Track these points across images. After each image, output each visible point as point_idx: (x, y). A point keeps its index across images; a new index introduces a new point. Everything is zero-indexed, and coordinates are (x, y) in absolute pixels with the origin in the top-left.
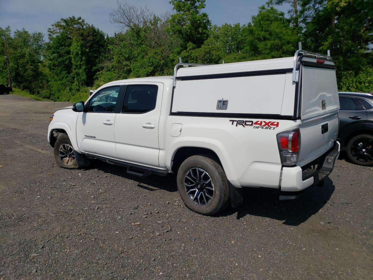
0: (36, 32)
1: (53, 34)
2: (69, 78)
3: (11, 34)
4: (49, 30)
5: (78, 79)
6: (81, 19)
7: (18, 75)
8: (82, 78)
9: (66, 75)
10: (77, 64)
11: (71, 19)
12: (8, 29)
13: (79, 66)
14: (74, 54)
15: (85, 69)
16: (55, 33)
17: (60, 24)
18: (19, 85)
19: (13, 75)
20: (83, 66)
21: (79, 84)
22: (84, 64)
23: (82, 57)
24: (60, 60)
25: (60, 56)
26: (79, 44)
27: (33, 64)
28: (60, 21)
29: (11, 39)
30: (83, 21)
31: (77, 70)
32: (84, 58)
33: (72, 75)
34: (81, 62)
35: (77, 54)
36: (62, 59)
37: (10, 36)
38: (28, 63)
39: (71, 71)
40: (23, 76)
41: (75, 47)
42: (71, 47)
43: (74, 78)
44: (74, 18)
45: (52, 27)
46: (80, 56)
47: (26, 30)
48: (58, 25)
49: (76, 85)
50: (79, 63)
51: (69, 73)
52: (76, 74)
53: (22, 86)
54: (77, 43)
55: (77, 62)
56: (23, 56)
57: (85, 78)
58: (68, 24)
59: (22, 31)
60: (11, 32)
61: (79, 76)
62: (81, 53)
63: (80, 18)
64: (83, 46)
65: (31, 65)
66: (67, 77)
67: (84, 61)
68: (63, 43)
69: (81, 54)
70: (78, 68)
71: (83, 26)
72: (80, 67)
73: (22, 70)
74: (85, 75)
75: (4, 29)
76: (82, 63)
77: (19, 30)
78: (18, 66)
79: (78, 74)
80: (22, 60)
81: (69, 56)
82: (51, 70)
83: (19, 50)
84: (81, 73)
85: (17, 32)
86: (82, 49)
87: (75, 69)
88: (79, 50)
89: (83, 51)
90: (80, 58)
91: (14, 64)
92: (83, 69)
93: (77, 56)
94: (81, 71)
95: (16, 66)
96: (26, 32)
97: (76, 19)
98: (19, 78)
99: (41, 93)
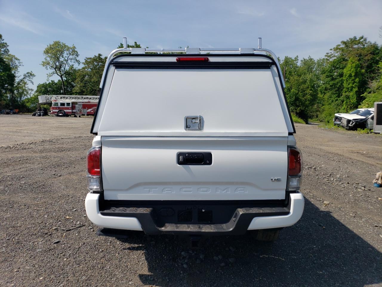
0: (321, 58)
1: (331, 58)
2: (339, 102)
3: (298, 63)
4: (327, 55)
5: (347, 102)
6: (364, 38)
7: (297, 99)
8: (351, 101)
9: (336, 98)
10: (348, 87)
11: (351, 39)
12: (296, 59)
13: (350, 89)
14: (347, 76)
15: (356, 92)
16: (333, 57)
17: (339, 47)
18: (296, 109)
19: (293, 99)
20: (355, 88)
21: (348, 107)
22: (356, 86)
23: (355, 79)
24: (331, 83)
25: (333, 79)
26: (354, 65)
27: (313, 89)
28: (340, 43)
29: (297, 67)
30: (365, 40)
31: (347, 93)
32: (357, 80)
33: (341, 98)
34: (353, 84)
35: (350, 76)
36: (334, 82)
37: (297, 64)
38: (308, 88)
39: (341, 94)
40: (300, 101)
41: (349, 69)
42: (345, 70)
43: (343, 101)
44: (355, 38)
45: (331, 51)
46: (353, 78)
47: (312, 58)
48: (337, 49)
49: (345, 108)
50: (351, 85)
51: (339, 96)
52: (346, 98)
53: (299, 110)
54: (351, 64)
55: (349, 84)
56: (305, 82)
57: (355, 102)
58: (347, 46)
59: (308, 59)
60: (298, 61)
61: (348, 100)
62: (354, 74)
63: (362, 38)
64: (358, 67)
65: (311, 90)
66: (337, 100)
67: (357, 83)
68: (338, 66)
69: (355, 76)
70: (349, 90)
71: (364, 45)
72: (352, 90)
73: (301, 95)
74: (355, 98)
75: (293, 58)
76: (354, 86)
77: (305, 58)
78: (299, 91)
79: (348, 97)
80: (302, 85)
81: (341, 78)
82: (322, 94)
83: (303, 76)
84: (352, 96)
85: (303, 60)
86: (356, 70)
87: (346, 92)
88: (353, 72)
89: (357, 72)
90: (353, 80)
91: (296, 89)
92: (354, 91)
93: (349, 78)
94: (351, 94)
95: (297, 91)
96: (311, 59)
97: (358, 39)
98: (297, 102)
99: (319, 117)
